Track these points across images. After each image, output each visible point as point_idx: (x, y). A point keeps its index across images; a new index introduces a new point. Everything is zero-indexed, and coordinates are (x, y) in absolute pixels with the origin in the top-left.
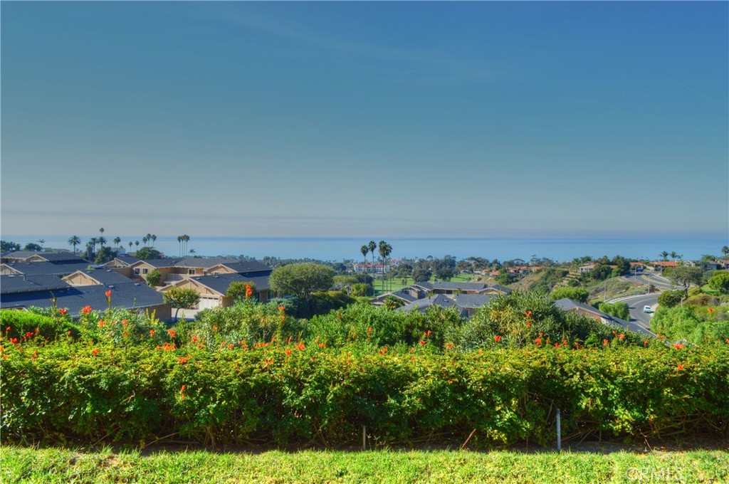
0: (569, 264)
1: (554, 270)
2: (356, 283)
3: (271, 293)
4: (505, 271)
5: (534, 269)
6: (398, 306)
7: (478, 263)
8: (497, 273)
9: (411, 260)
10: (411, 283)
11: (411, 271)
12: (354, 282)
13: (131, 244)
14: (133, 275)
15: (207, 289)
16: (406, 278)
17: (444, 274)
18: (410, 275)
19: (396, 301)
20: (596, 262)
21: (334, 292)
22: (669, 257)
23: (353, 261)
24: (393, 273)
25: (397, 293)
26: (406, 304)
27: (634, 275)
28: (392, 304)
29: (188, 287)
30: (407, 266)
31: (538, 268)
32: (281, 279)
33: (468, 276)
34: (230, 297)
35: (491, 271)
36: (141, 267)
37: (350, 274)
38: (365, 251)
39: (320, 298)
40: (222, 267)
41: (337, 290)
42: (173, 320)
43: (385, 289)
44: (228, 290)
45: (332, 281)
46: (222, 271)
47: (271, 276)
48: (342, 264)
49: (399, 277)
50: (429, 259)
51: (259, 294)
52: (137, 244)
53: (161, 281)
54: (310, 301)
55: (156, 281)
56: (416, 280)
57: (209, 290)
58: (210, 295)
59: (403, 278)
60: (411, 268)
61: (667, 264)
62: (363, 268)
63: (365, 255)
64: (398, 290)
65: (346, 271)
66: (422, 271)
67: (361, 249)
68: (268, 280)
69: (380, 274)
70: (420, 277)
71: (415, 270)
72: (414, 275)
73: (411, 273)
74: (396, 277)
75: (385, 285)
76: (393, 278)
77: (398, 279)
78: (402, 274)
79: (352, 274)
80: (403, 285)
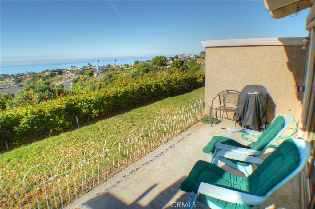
0: (41, 73)
1: (36, 76)
5: (28, 76)
20: (50, 71)
22: (73, 68)
27: (63, 74)
31: (30, 75)
35: (11, 79)
61: (72, 70)
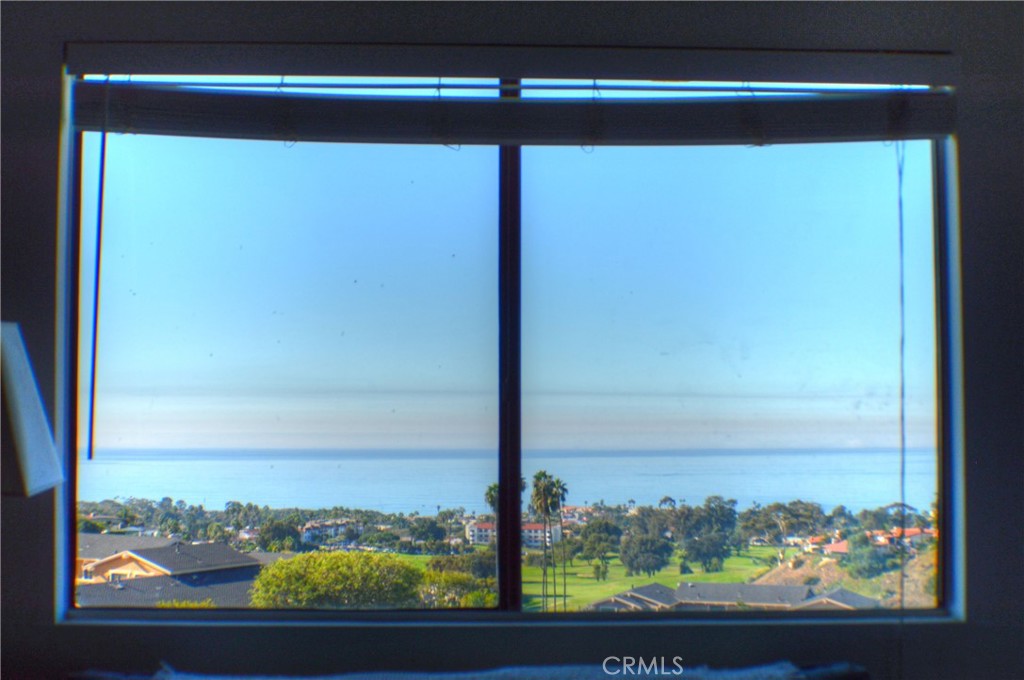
4: (865, 541)
7: (794, 520)
8: (844, 547)
11: (618, 542)
16: (603, 558)
17: (704, 550)
18: (614, 550)
23: (462, 513)
24: (569, 548)
30: (607, 528)
33: (769, 552)
35: (828, 541)
38: (496, 498)
40: (131, 559)
47: (257, 583)
49: (587, 558)
56: (632, 566)
59: (597, 561)
62: (489, 533)
66: (647, 541)
67: (484, 493)
68: (250, 595)
69: (537, 547)
70: (641, 559)
71: (628, 537)
72: (625, 552)
73: (619, 547)
74: (579, 558)
75: (550, 579)
76: (571, 560)
77: (585, 562)
78: (594, 549)
79: (461, 549)
80: (601, 580)
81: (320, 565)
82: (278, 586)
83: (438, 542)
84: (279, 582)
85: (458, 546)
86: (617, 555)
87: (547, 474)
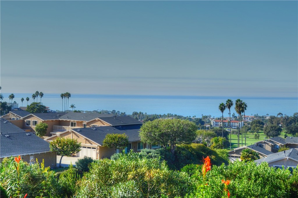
2: (215, 136)
3: (141, 145)
6: (253, 159)
9: (263, 117)
10: (263, 138)
11: (263, 127)
12: (213, 136)
13: (23, 100)
14: (25, 126)
15: (86, 139)
16: (258, 132)
17: (293, 130)
18: (262, 130)
19: (251, 153)
21: (196, 145)
23: (210, 116)
24: (246, 128)
25: (252, 146)
26: (261, 157)
28: (248, 156)
29: (70, 137)
30: (259, 122)
32: (150, 132)
34: (106, 147)
36: (32, 120)
37: (208, 128)
38: (222, 108)
39: (183, 149)
40: (99, 120)
41: (198, 142)
42: (58, 166)
43: (241, 142)
44: (104, 141)
45: (195, 135)
46: (98, 124)
47: (141, 129)
48: (200, 120)
49: (252, 132)
50: (279, 116)
51: (130, 144)
52: (28, 99)
53: (47, 132)
54: (176, 152)
55: (44, 131)
56: (268, 135)
57: (88, 141)
58: (88, 145)
59: (255, 133)
60: (263, 124)
62: (219, 123)
63: (222, 112)
64: (253, 144)
65: (205, 125)
66: (273, 127)
67: (219, 106)
68: (139, 133)
69: (235, 128)
70: (271, 132)
71: (266, 126)
72: (265, 130)
73: (263, 129)
74: (249, 132)
75: (241, 139)
76: (247, 132)
77: (252, 133)
78: (255, 129)
79: (210, 128)
80: (257, 139)
81: (163, 123)
82: (148, 130)
83: (202, 125)
84: (148, 128)
85: (209, 127)
86: (263, 131)
87: (240, 100)
